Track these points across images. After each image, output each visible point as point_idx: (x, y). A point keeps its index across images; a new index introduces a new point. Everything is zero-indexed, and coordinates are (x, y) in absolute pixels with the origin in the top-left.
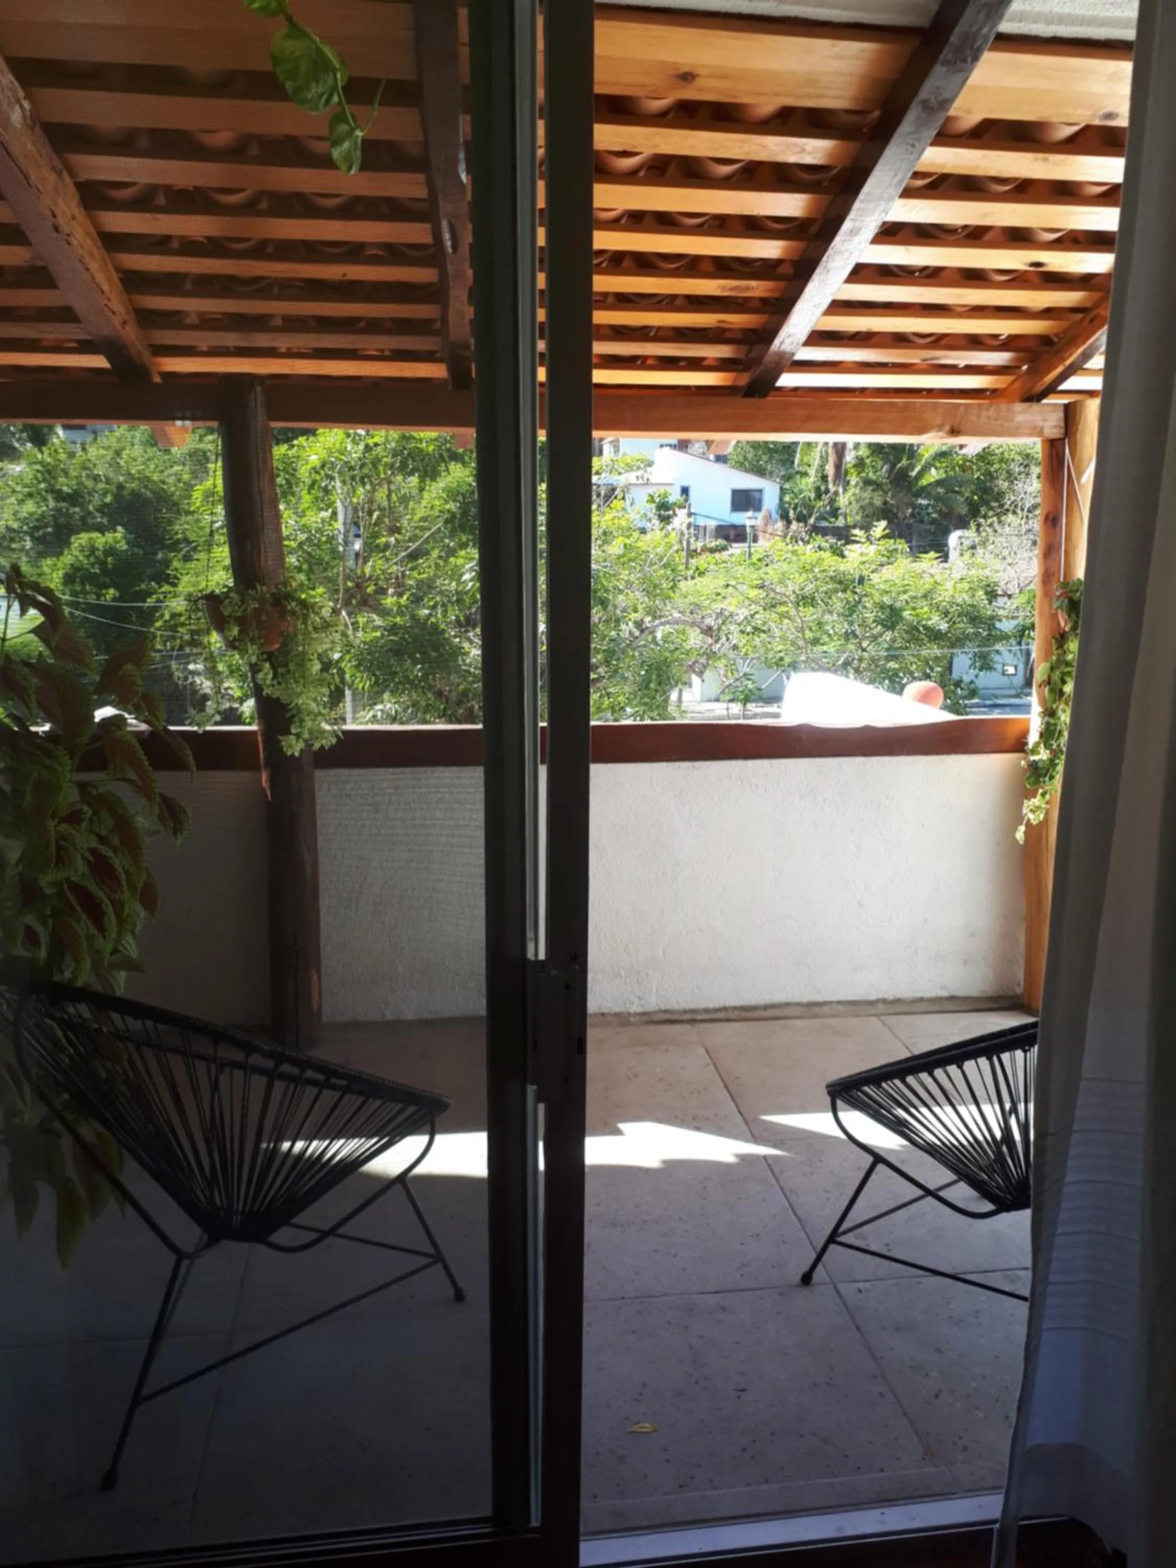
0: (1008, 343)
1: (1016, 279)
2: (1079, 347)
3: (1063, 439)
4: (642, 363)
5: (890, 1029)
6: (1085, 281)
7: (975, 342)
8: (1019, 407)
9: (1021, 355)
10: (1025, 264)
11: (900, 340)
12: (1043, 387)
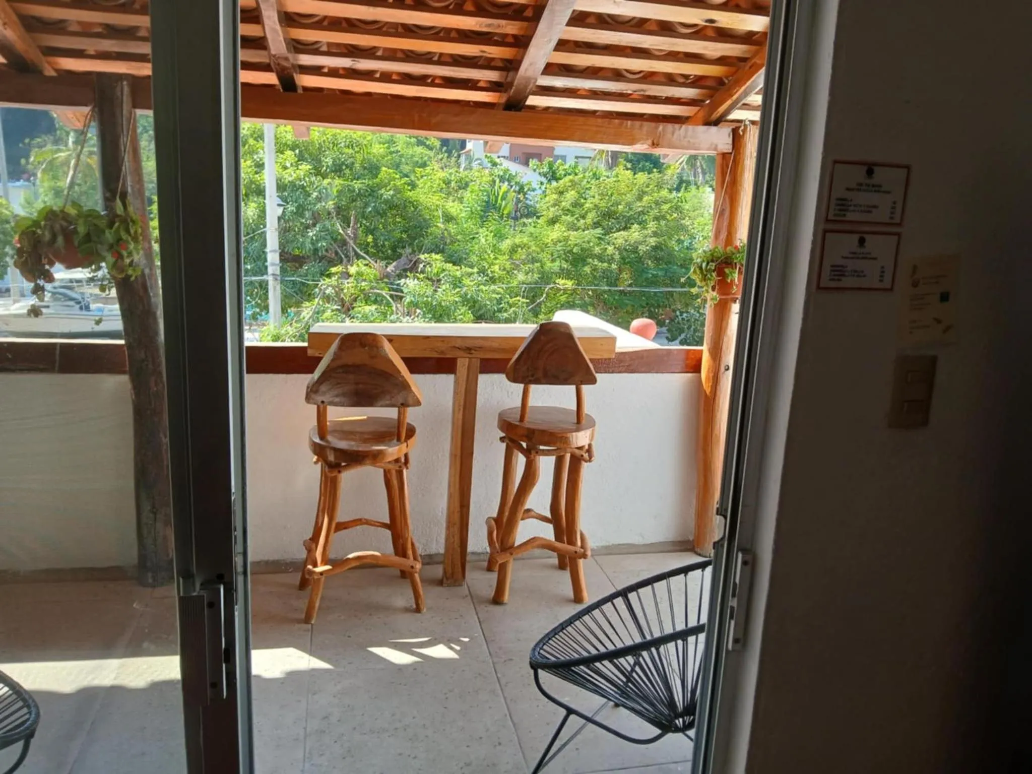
0: (697, 82)
1: (698, 33)
2: (742, 86)
3: (731, 153)
4: (432, 81)
5: (600, 566)
6: (748, 38)
7: (670, 79)
8: (702, 128)
9: (704, 91)
10: (702, 20)
11: (617, 75)
12: (718, 115)
